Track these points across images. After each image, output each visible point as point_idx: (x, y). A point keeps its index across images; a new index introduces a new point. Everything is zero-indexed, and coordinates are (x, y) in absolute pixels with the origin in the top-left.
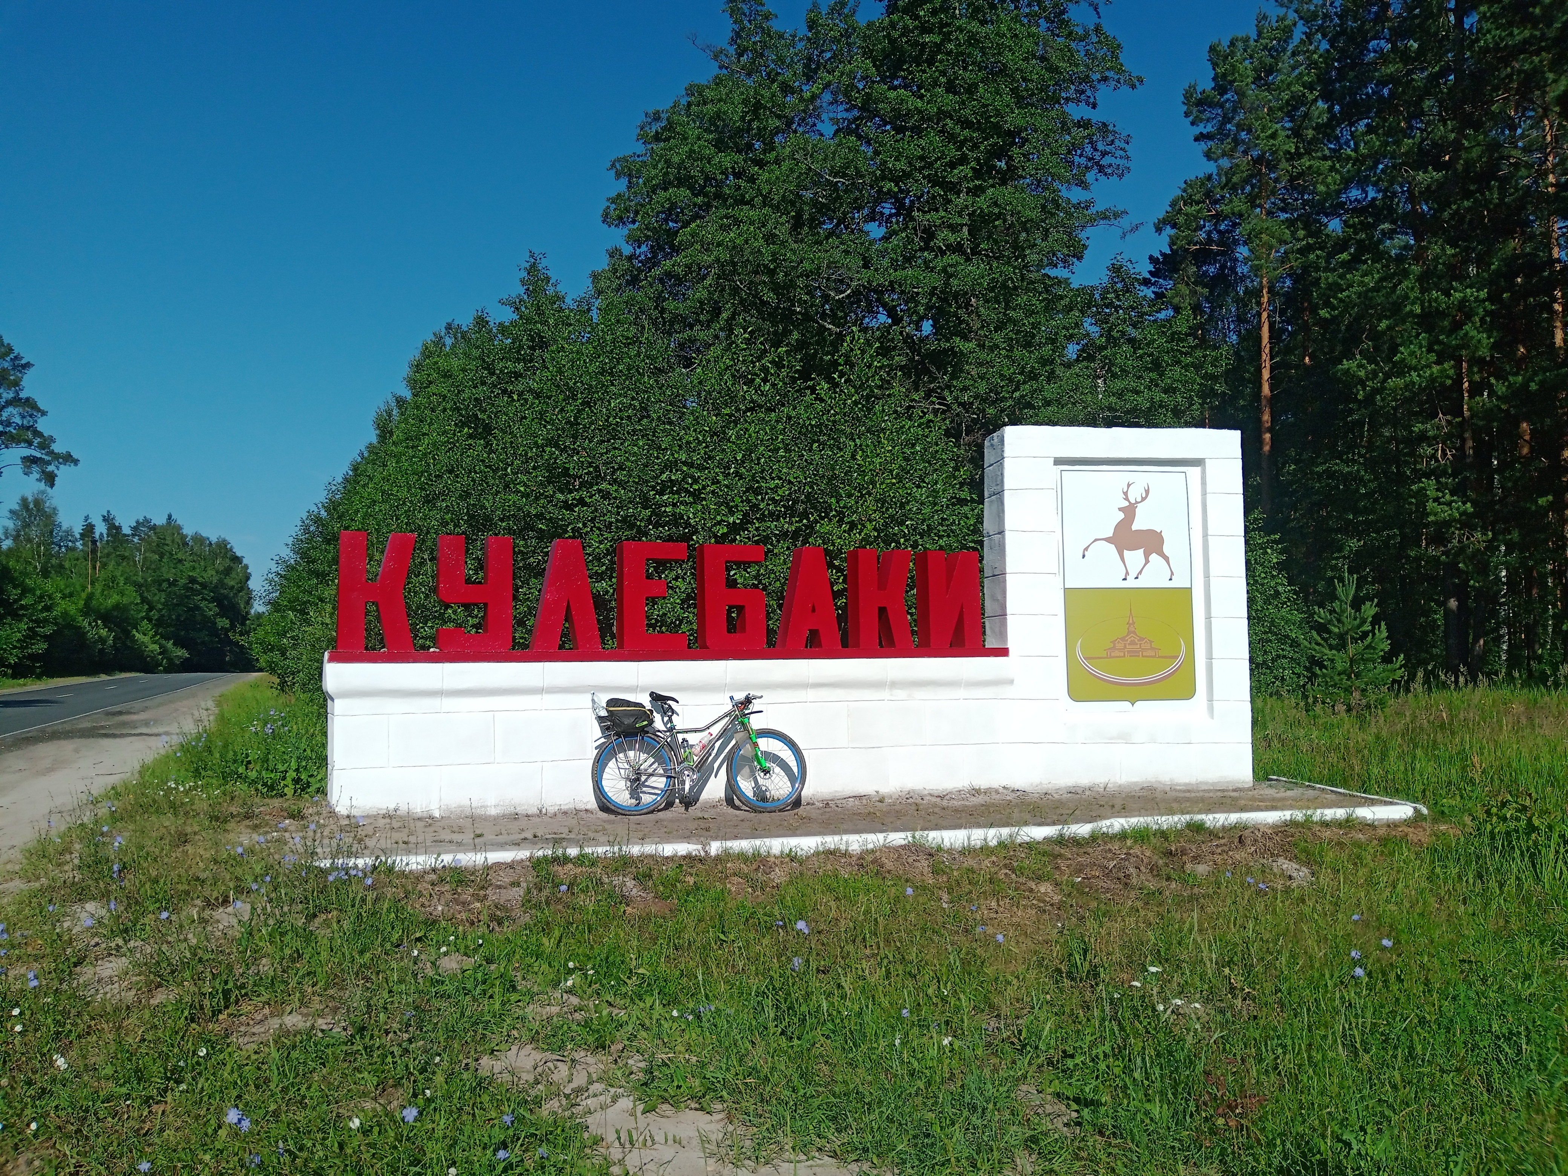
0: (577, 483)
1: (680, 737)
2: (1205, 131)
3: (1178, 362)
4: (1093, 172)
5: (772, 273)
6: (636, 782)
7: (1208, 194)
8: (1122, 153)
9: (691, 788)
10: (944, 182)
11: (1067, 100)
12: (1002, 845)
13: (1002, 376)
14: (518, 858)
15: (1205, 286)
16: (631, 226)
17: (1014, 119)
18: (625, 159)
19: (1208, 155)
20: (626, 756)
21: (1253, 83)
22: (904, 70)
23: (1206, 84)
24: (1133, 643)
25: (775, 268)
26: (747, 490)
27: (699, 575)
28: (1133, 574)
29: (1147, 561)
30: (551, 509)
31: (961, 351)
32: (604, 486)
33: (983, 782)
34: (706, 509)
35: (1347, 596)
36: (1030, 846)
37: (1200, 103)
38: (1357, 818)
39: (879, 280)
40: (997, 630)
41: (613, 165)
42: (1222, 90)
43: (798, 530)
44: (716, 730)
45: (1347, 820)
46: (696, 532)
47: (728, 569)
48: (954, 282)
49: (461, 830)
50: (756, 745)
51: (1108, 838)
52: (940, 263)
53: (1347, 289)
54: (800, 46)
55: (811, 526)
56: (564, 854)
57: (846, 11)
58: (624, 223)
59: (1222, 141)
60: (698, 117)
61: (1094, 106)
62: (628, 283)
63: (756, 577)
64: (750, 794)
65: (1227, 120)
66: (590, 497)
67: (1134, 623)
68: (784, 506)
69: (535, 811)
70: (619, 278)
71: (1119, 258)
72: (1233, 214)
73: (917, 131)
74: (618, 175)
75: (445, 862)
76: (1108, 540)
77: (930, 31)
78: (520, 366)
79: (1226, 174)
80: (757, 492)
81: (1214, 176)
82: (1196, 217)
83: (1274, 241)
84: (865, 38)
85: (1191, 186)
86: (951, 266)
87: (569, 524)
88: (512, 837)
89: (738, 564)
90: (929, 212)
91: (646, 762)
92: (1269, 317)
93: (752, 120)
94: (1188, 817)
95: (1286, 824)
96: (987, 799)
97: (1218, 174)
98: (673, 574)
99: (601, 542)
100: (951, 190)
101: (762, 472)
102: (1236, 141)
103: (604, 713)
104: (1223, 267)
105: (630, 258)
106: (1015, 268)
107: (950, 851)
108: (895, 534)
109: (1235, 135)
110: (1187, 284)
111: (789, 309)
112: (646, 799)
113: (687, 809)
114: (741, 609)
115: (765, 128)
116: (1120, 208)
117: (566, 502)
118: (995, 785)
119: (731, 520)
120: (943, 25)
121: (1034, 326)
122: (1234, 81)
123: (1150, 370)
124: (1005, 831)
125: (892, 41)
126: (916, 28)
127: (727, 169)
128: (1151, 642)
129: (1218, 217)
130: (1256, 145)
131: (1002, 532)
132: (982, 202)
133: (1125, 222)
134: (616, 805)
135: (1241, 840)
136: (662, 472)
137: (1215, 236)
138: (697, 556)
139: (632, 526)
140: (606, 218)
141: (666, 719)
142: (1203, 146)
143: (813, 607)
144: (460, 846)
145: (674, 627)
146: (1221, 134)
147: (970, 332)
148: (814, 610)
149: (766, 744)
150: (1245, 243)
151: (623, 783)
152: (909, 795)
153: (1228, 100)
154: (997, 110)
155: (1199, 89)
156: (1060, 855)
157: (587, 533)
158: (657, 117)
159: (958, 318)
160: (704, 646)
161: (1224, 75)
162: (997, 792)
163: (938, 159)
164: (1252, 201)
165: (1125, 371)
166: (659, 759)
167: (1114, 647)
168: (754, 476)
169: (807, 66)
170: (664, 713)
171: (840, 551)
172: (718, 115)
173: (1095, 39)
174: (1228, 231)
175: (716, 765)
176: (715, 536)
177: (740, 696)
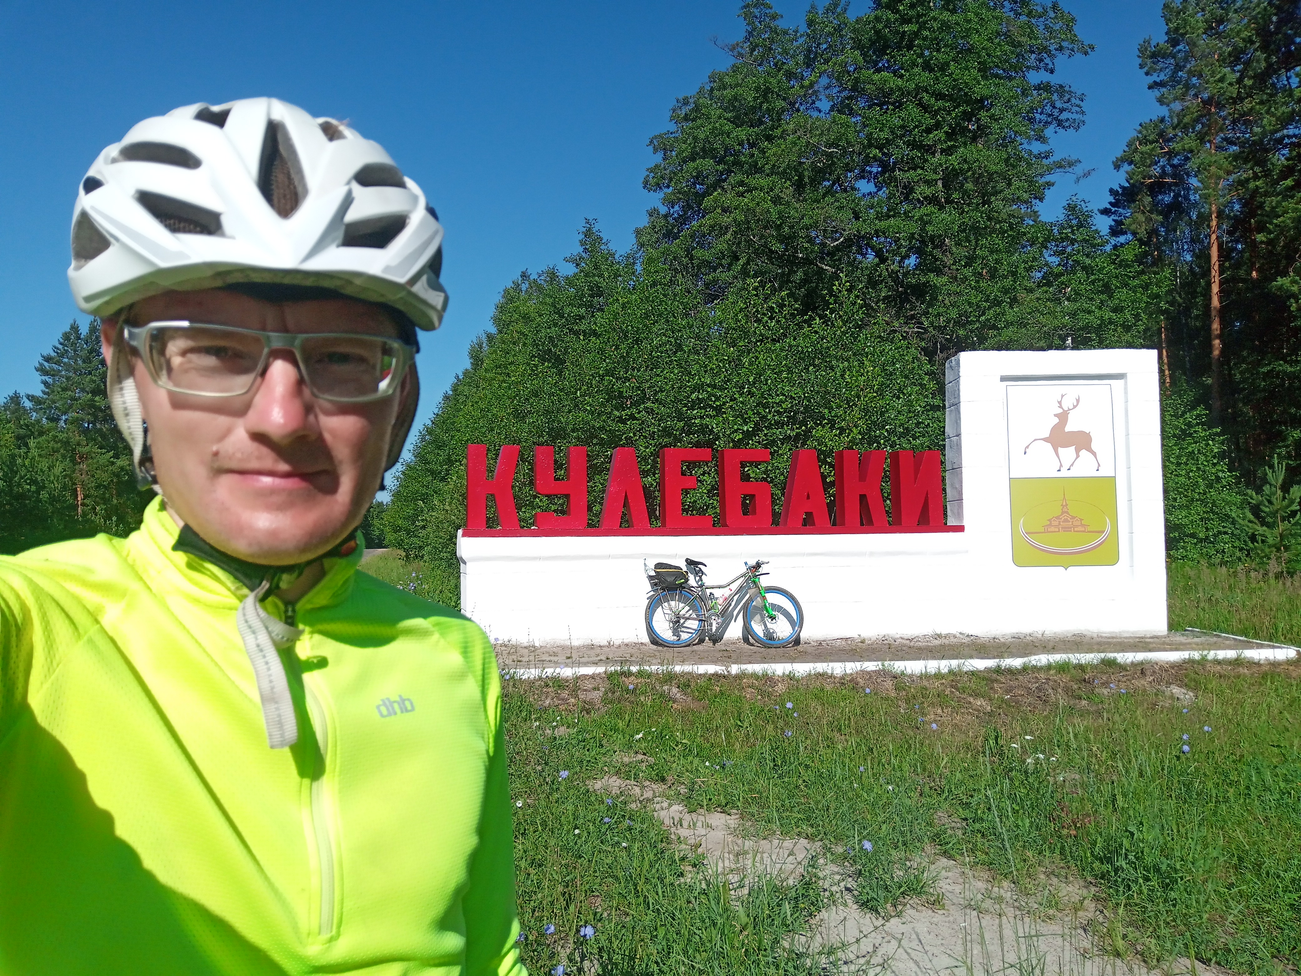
0: (629, 403)
1: (708, 591)
2: (1158, 80)
3: (1127, 285)
4: (1052, 126)
5: (779, 227)
6: (677, 623)
7: (1161, 134)
8: (1078, 109)
9: (717, 629)
10: (921, 144)
11: (1028, 68)
12: (951, 672)
13: (970, 304)
14: (597, 672)
15: (1160, 213)
16: (666, 190)
17: (981, 89)
18: (660, 136)
19: (1161, 101)
20: (669, 605)
21: (1203, 33)
22: (887, 54)
23: (1160, 38)
24: (1066, 521)
25: (781, 224)
26: (758, 405)
27: (720, 472)
28: (1066, 466)
29: (1078, 456)
30: (610, 423)
31: (935, 285)
32: (649, 404)
33: (944, 630)
34: (726, 421)
35: (1277, 480)
36: (973, 674)
37: (1154, 55)
38: (1244, 658)
39: (866, 229)
40: (956, 511)
41: (651, 142)
42: (1174, 42)
43: (798, 434)
44: (735, 586)
45: (1236, 660)
46: (718, 438)
47: (743, 466)
48: (929, 228)
49: (555, 654)
50: (764, 598)
51: (1035, 669)
52: (917, 214)
53: (1282, 215)
54: (801, 40)
55: (809, 431)
56: (629, 670)
57: (839, 10)
58: (660, 188)
59: (1173, 87)
60: (719, 99)
61: (1052, 72)
62: (665, 236)
63: (765, 473)
64: (761, 634)
65: (1179, 68)
66: (639, 413)
67: (1067, 505)
68: (787, 417)
69: (604, 643)
70: (657, 233)
71: (1074, 198)
72: (1184, 150)
73: (899, 105)
74: (655, 150)
75: (548, 674)
76: (1045, 440)
77: (908, 21)
78: (583, 311)
79: (1178, 115)
80: (765, 406)
81: (1167, 118)
82: (1150, 155)
83: (1221, 173)
84: (854, 30)
85: (1146, 128)
86: (927, 215)
87: (624, 433)
88: (591, 659)
89: (751, 463)
90: (908, 171)
91: (685, 610)
92: (1217, 238)
93: (762, 103)
94: (1103, 655)
95: (1185, 662)
96: (947, 642)
97: (1171, 117)
98: (701, 471)
99: (646, 447)
100: (927, 151)
101: (770, 390)
102: (1187, 87)
103: (653, 573)
104: (1177, 196)
105: (666, 216)
106: (982, 213)
107: (911, 676)
108: (876, 436)
109: (1186, 81)
110: (1143, 213)
111: (794, 256)
112: (684, 636)
113: (714, 644)
114: (752, 497)
115: (773, 109)
116: (1074, 158)
117: (621, 417)
118: (953, 631)
119: (745, 429)
120: (919, 16)
121: (997, 261)
122: (1186, 34)
123: (1102, 292)
124: (954, 663)
125: (877, 32)
126: (896, 20)
127: (743, 141)
128: (1081, 520)
129: (1171, 154)
130: (1206, 89)
131: (959, 435)
132: (954, 160)
133: (1079, 169)
134: (663, 640)
135: (1143, 672)
136: (692, 393)
137: (1169, 169)
138: (719, 458)
139: (669, 435)
140: (646, 184)
141: (698, 578)
142: (1156, 93)
143: (808, 495)
144: (556, 664)
145: (702, 511)
146: (1174, 80)
147: (944, 267)
148: (808, 497)
149: (772, 598)
150: (1196, 176)
151: (667, 623)
152: (885, 637)
153: (1180, 51)
154: (966, 83)
155: (1153, 43)
156: (996, 681)
157: (636, 440)
158: (686, 102)
159: (934, 257)
160: (725, 525)
161: (1177, 29)
162: (955, 637)
163: (916, 127)
164: (1202, 138)
165: (1079, 294)
166: (693, 607)
167: (1050, 525)
168: (762, 394)
169: (807, 57)
170: (696, 574)
171: (831, 451)
172: (735, 98)
173: (1052, 15)
174: (1180, 165)
175: (735, 613)
176: (733, 441)
177: (753, 562)
